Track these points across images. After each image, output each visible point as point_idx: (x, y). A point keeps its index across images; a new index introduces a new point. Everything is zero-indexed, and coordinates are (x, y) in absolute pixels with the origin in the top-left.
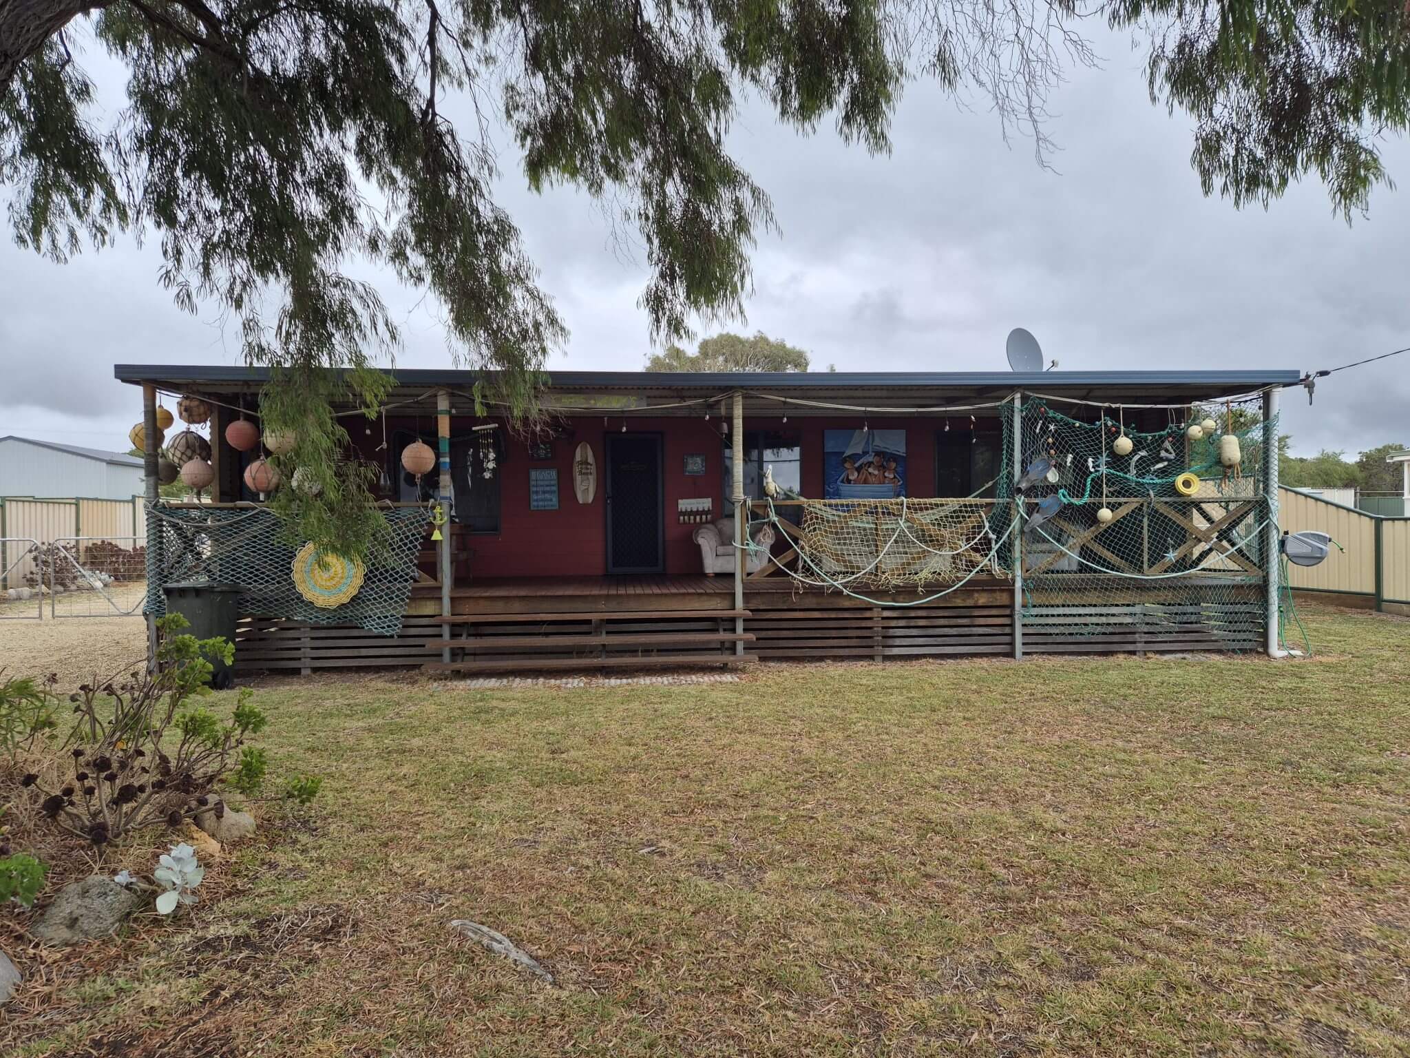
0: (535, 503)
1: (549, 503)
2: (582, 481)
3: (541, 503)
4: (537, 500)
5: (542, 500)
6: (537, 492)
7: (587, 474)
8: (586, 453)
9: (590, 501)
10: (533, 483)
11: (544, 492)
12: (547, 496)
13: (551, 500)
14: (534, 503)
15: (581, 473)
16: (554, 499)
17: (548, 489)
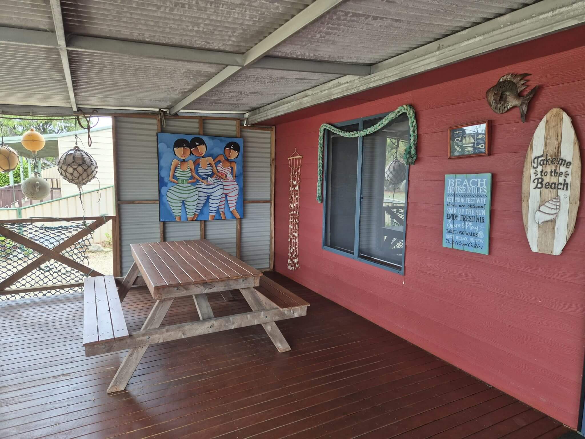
0: (449, 236)
1: (472, 240)
2: (542, 203)
3: (459, 238)
4: (452, 231)
5: (461, 233)
6: (453, 217)
7: (555, 186)
8: (558, 136)
9: (557, 250)
10: (448, 199)
11: (465, 218)
12: (470, 226)
13: (475, 235)
14: (447, 236)
15: (541, 184)
16: (481, 234)
17: (471, 212)
